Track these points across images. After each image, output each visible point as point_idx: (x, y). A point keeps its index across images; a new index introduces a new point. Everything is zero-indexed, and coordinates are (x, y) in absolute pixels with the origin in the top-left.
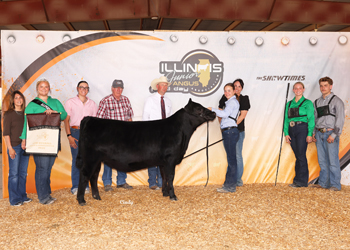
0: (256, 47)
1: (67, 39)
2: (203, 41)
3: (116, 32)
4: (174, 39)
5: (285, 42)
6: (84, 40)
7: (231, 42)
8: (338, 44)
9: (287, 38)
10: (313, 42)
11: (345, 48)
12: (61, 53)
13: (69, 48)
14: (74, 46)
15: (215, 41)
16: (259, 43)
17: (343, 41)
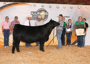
0: (57, 8)
1: (5, 4)
2: (43, 6)
3: (19, 3)
4: (35, 5)
5: (64, 7)
6: (10, 5)
7: (50, 7)
8: (78, 8)
9: (65, 6)
10: (72, 7)
11: (80, 9)
12: (3, 8)
13: (5, 7)
14: (7, 6)
15: (46, 6)
16: (58, 7)
17: (79, 7)
